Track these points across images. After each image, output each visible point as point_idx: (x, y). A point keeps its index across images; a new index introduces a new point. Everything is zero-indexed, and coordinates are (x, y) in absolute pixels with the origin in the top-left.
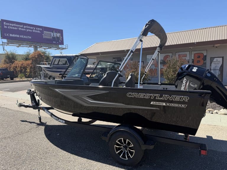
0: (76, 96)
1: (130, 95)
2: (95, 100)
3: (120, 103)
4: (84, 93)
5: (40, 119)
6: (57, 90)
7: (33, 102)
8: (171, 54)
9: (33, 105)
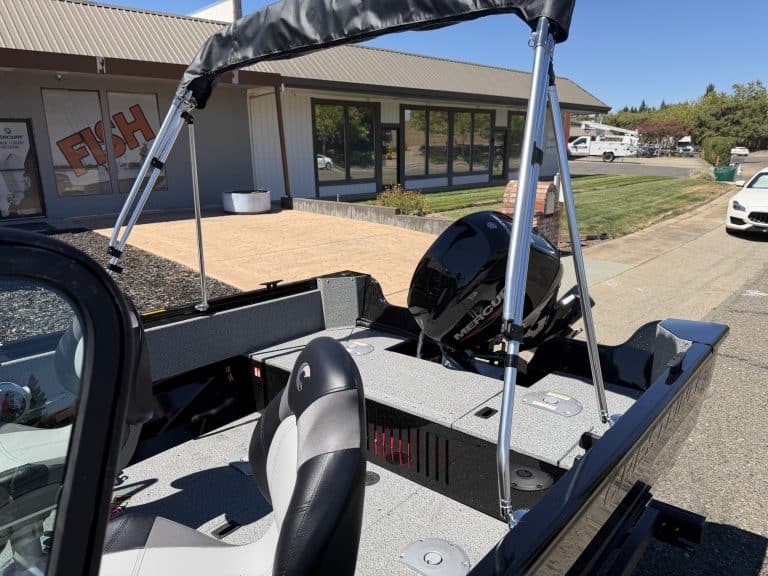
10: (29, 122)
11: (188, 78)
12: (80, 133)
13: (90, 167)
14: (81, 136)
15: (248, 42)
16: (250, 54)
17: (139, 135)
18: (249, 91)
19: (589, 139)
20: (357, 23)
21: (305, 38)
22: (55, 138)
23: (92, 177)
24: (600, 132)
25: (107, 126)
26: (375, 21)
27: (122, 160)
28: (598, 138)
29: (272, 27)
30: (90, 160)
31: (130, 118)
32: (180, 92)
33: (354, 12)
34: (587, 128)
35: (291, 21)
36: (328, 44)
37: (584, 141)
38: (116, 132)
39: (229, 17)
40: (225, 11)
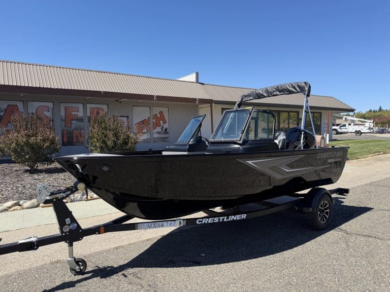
3: (310, 166)
5: (79, 266)
6: (250, 162)
7: (68, 220)
8: (50, 105)
9: (65, 233)
10: (128, 117)
11: (237, 103)
12: (143, 121)
13: (145, 133)
14: (143, 122)
15: (251, 96)
16: (251, 98)
17: (161, 122)
18: (199, 106)
19: (347, 124)
21: (264, 95)
22: (135, 123)
23: (145, 137)
24: (353, 121)
25: (151, 118)
26: (278, 93)
27: (155, 131)
28: (352, 124)
29: (257, 94)
30: (145, 130)
31: (159, 116)
32: (236, 106)
33: (274, 92)
34: (346, 120)
35: (261, 93)
36: (269, 96)
37: (345, 125)
38: (154, 121)
39: (194, 80)
40: (192, 78)
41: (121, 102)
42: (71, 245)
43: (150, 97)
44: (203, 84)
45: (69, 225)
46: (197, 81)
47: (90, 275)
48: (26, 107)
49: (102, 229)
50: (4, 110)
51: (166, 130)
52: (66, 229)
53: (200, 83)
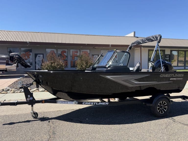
0: (125, 80)
1: (161, 76)
2: (140, 81)
3: (155, 81)
4: (131, 77)
5: (35, 115)
6: (108, 77)
7: (29, 96)
8: (66, 50)
9: (28, 101)
10: (98, 55)
11: (129, 47)
15: (135, 43)
18: (135, 49)
20: (146, 41)
21: (141, 43)
26: (147, 41)
29: (138, 42)
32: (128, 48)
33: (145, 41)
35: (140, 41)
36: (143, 43)
39: (133, 36)
40: (132, 34)
41: (95, 48)
42: (32, 106)
43: (108, 46)
44: (137, 37)
45: (29, 98)
46: (134, 36)
47: (38, 119)
48: (57, 51)
49: (43, 101)
50: (49, 53)
51: (117, 61)
52: (28, 99)
53: (136, 37)
